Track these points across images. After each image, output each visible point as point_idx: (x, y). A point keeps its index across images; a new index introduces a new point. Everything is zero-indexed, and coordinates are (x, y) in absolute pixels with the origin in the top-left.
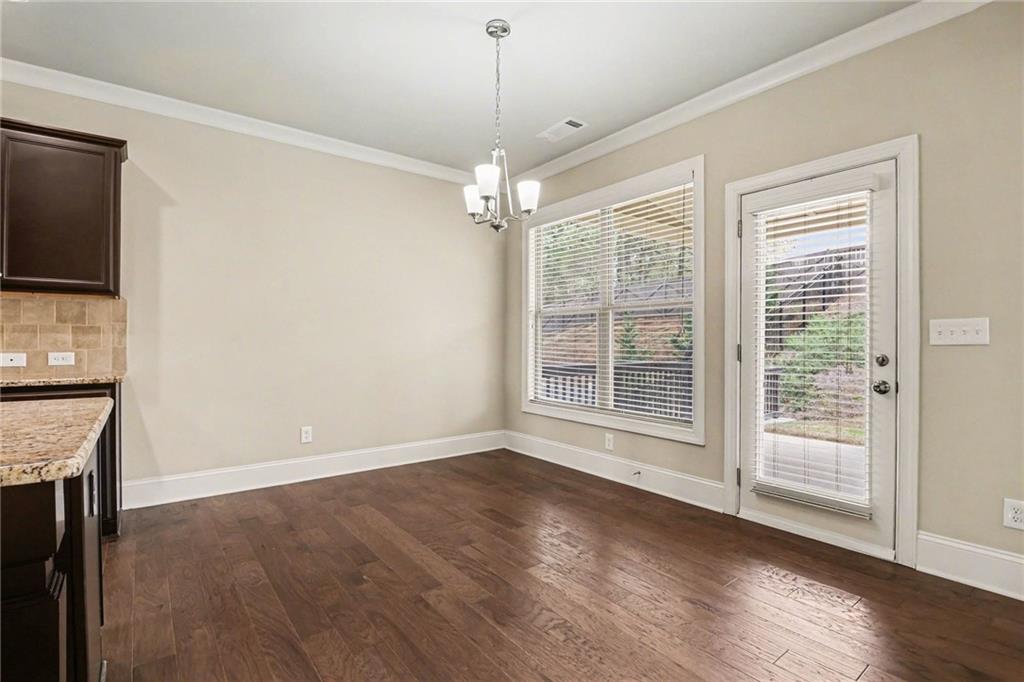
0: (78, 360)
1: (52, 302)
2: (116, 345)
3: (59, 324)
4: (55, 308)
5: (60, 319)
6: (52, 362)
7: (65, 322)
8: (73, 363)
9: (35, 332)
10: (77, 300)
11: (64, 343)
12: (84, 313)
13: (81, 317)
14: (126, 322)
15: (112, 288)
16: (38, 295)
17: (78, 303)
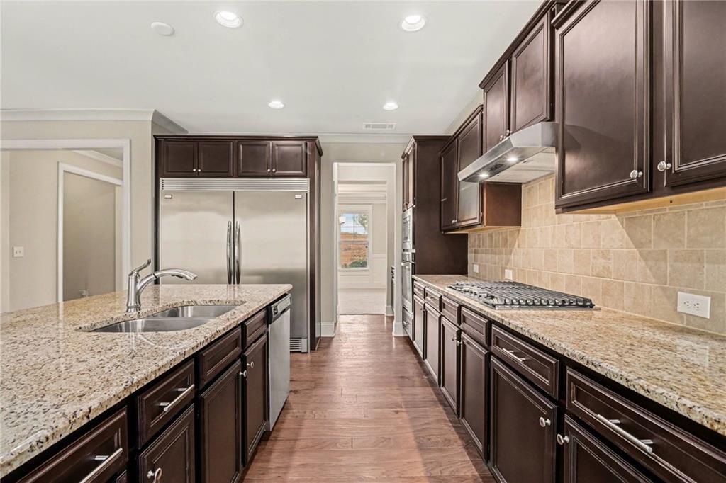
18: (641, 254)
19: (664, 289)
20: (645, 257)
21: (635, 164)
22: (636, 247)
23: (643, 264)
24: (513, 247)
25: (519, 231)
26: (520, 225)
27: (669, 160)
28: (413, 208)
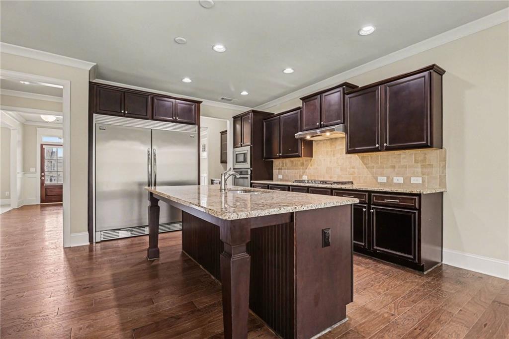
0: (423, 181)
1: (412, 154)
2: (441, 174)
3: (416, 164)
4: (414, 156)
5: (416, 162)
6: (412, 182)
7: (418, 163)
8: (421, 183)
9: (406, 168)
10: (422, 152)
11: (417, 173)
12: (426, 158)
13: (424, 160)
14: (446, 161)
15: (429, 144)
16: (407, 151)
17: (423, 153)
18: (366, 167)
19: (374, 177)
20: (367, 168)
21: (376, 143)
22: (365, 165)
23: (367, 170)
24: (308, 166)
25: (311, 160)
26: (312, 157)
27: (386, 143)
28: (251, 147)
